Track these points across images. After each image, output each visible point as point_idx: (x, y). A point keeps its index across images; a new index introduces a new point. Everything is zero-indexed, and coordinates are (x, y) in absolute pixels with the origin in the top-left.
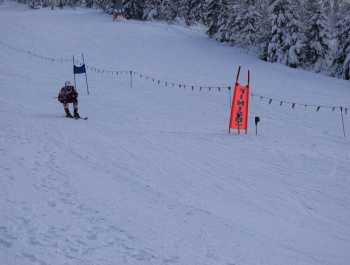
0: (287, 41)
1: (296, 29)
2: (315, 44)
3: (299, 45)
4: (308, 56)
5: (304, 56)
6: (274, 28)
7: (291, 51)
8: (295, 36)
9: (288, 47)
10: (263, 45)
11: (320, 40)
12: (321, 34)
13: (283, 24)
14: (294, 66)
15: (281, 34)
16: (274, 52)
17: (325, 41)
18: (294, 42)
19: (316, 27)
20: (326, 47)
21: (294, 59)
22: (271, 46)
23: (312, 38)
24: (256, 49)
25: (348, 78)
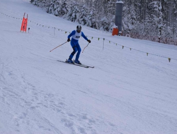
0: (55, 7)
1: (58, 4)
2: (64, 9)
3: (59, 9)
4: (61, 13)
5: (60, 13)
6: (52, 2)
7: (56, 10)
8: (58, 6)
9: (55, 9)
10: (48, 8)
11: (66, 8)
12: (66, 6)
13: (54, 2)
14: (56, 15)
15: (54, 5)
16: (51, 10)
17: (67, 9)
18: (57, 8)
19: (65, 4)
20: (67, 10)
21: (57, 13)
22: (50, 8)
23: (63, 7)
24: (45, 9)
25: (72, 21)
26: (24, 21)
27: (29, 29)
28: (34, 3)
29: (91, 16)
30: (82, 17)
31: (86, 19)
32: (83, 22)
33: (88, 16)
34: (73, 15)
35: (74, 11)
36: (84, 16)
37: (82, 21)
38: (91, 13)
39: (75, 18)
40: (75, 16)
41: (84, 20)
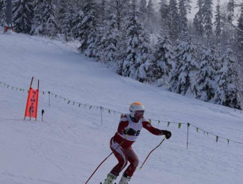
0: (138, 60)
1: (146, 51)
2: (161, 64)
3: (148, 63)
4: (154, 72)
5: (151, 73)
6: (129, 48)
7: (141, 68)
8: (145, 56)
9: (139, 65)
10: (119, 62)
11: (165, 60)
12: (167, 56)
13: (136, 46)
14: (142, 80)
15: (134, 54)
16: (128, 68)
17: (169, 63)
18: (144, 61)
19: (162, 50)
20: (170, 66)
21: (142, 74)
22: (126, 63)
23: (159, 58)
24: (115, 65)
25: (180, 92)
26: (32, 94)
27: (43, 111)
28: (87, 52)
29: (224, 78)
30: (202, 81)
31: (213, 84)
32: (204, 93)
33: (217, 78)
34: (182, 76)
35: (183, 68)
36: (207, 79)
37: (203, 90)
38: (225, 69)
39: (188, 84)
40: (187, 78)
41: (207, 88)
